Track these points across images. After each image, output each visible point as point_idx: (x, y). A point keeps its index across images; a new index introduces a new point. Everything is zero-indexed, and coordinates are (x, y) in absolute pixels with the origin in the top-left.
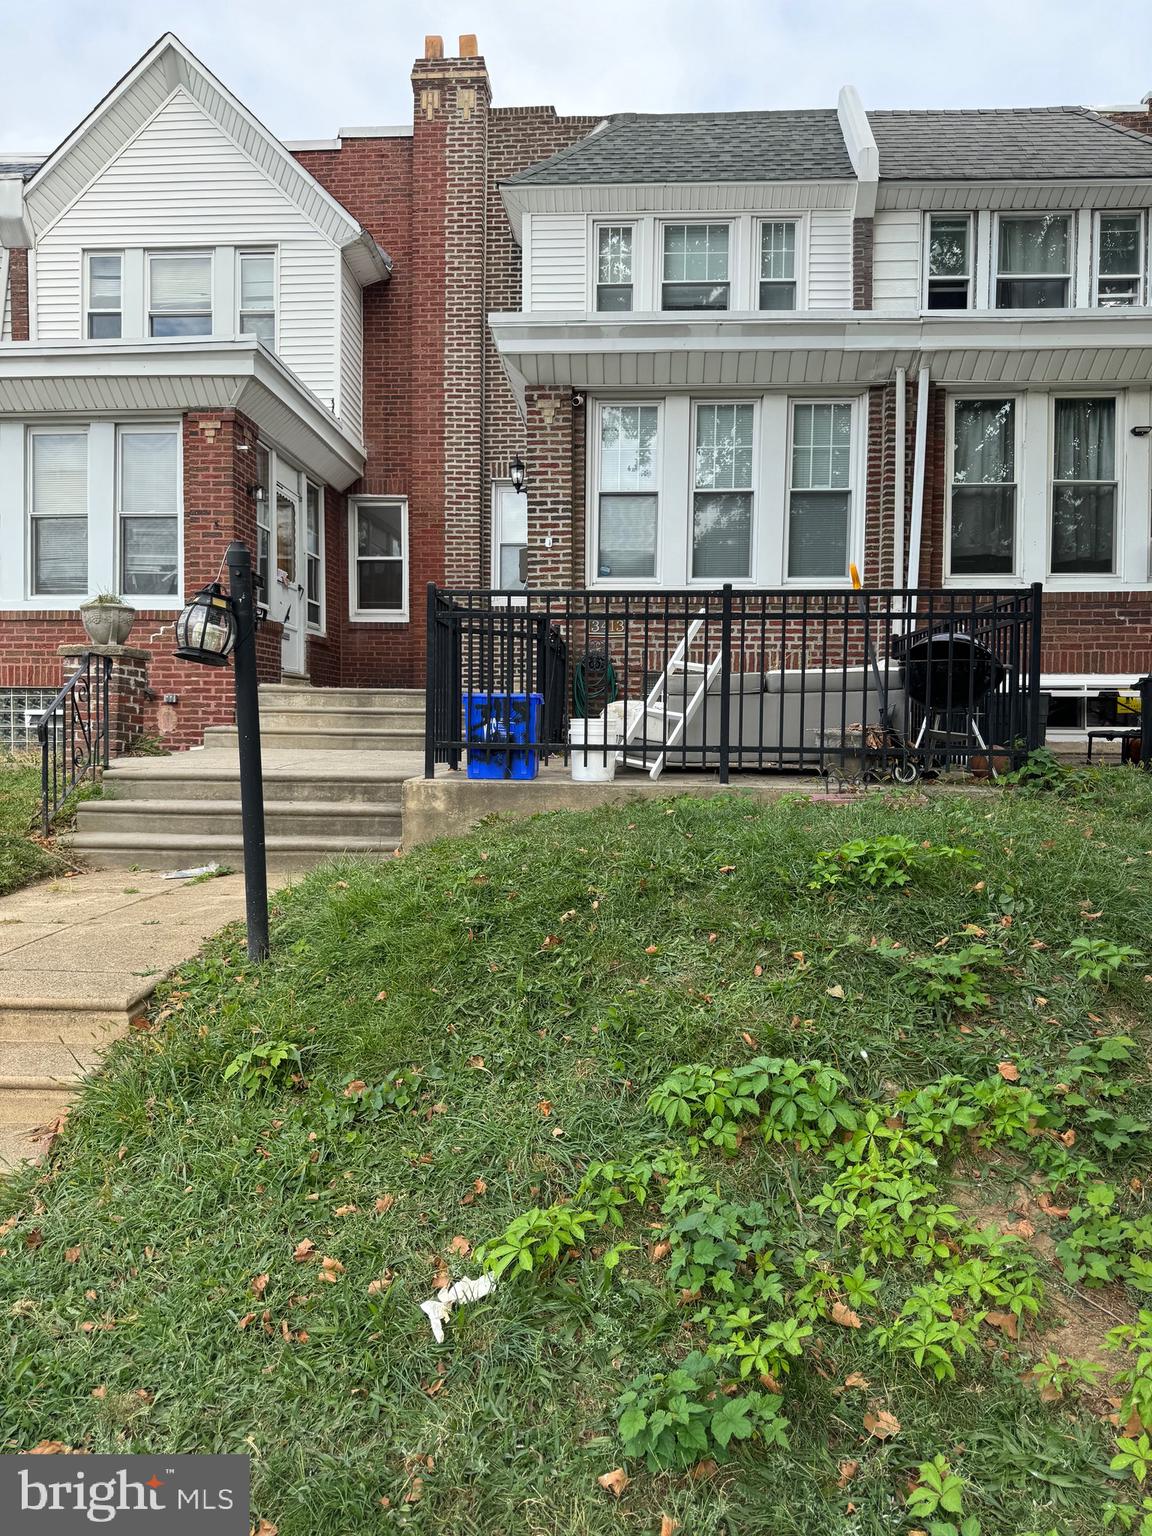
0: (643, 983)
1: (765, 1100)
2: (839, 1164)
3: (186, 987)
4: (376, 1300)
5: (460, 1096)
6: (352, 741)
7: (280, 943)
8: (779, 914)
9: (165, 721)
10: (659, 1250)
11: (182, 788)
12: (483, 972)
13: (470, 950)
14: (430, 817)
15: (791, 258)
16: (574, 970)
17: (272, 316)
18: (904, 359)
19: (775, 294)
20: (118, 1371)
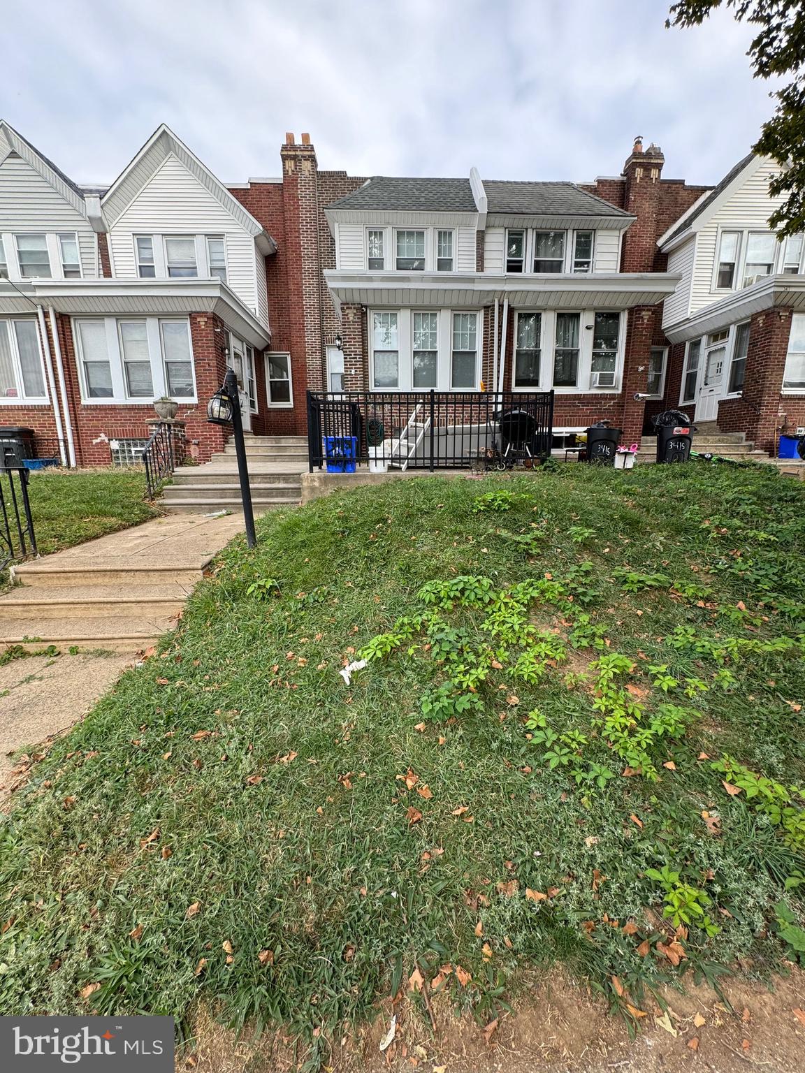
0: (411, 551)
1: (462, 591)
2: (490, 613)
3: (224, 559)
4: (322, 672)
5: (343, 596)
6: (274, 458)
7: (261, 541)
8: (461, 522)
9: (194, 452)
10: (427, 647)
11: (206, 479)
12: (347, 549)
13: (341, 541)
14: (313, 489)
15: (450, 248)
16: (383, 547)
17: (224, 269)
18: (498, 295)
19: (444, 264)
20: (224, 704)
